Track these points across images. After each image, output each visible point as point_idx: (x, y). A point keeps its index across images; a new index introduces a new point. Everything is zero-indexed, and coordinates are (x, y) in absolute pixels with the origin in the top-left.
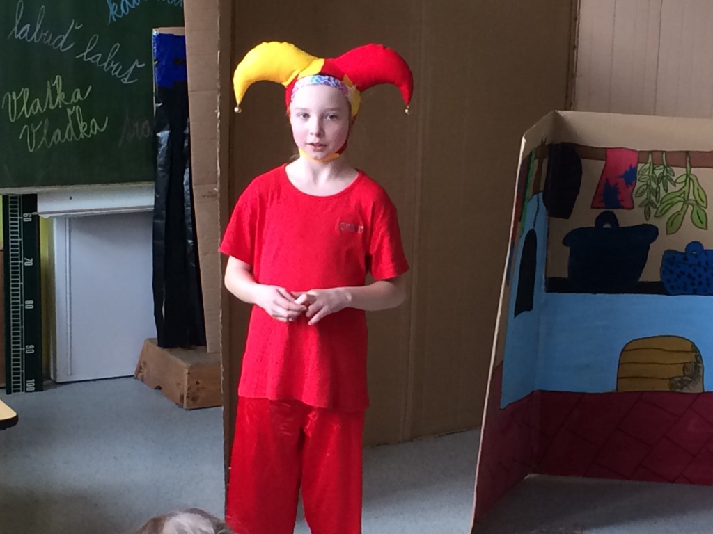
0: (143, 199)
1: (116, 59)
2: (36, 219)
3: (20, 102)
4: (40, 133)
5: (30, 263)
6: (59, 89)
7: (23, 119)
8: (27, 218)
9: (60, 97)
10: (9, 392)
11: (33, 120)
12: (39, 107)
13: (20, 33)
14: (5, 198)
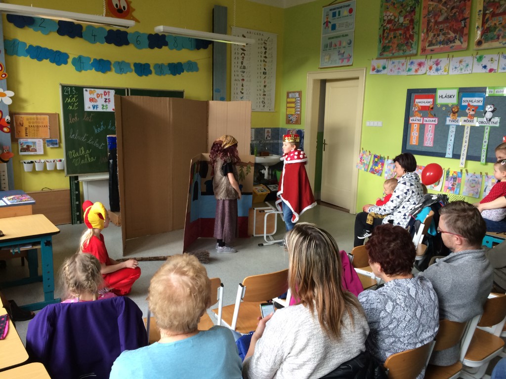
0: (106, 176)
1: (97, 143)
2: (78, 182)
3: (73, 154)
4: (78, 161)
5: (77, 192)
6: (83, 150)
7: (73, 158)
8: (76, 182)
9: (83, 152)
10: (73, 224)
11: (76, 158)
12: (77, 155)
13: (72, 137)
14: (70, 177)
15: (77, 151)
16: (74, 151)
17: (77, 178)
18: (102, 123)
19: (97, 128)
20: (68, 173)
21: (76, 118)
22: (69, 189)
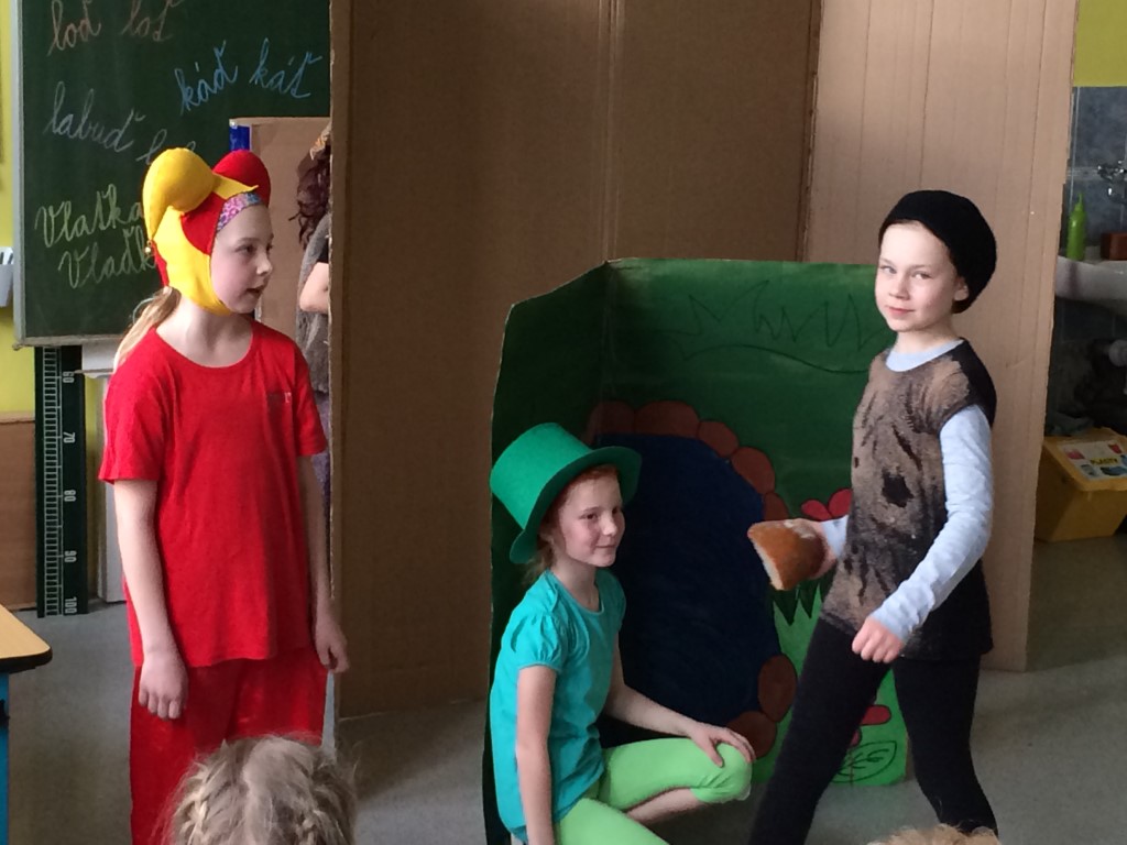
4: (86, 263)
5: (71, 439)
6: (113, 203)
8: (68, 378)
9: (114, 214)
10: (41, 615)
11: (78, 244)
13: (60, 126)
14: (38, 351)
15: (83, 207)
16: (66, 208)
17: (72, 357)
18: (219, 53)
19: (192, 82)
20: (31, 329)
21: (86, 22)
22: (32, 416)
